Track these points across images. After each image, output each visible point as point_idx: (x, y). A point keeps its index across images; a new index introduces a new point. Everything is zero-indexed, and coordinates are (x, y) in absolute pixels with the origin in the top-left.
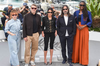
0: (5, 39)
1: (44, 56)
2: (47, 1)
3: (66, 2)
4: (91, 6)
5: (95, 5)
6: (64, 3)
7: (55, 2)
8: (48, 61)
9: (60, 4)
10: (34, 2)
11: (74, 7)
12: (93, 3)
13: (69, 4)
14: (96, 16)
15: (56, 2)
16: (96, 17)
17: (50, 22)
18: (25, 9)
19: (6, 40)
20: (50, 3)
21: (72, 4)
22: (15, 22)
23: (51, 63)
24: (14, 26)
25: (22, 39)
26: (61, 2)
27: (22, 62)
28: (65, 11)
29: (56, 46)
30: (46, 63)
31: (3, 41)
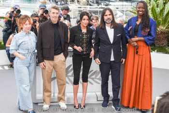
0: (10, 65)
1: (73, 94)
2: (78, 2)
3: (110, 3)
4: (153, 10)
5: (159, 9)
6: (107, 5)
7: (91, 4)
8: (80, 102)
9: (100, 6)
10: (57, 3)
11: (123, 11)
12: (156, 5)
13: (114, 5)
14: (160, 27)
15: (93, 3)
16: (162, 28)
17: (85, 37)
18: (42, 14)
19: (12, 66)
20: (84, 5)
21: (121, 5)
22: (27, 37)
23: (84, 106)
24: (26, 42)
25: (37, 65)
26: (102, 4)
27: (37, 103)
28: (109, 19)
29: (93, 77)
30: (77, 106)
31: (6, 68)
